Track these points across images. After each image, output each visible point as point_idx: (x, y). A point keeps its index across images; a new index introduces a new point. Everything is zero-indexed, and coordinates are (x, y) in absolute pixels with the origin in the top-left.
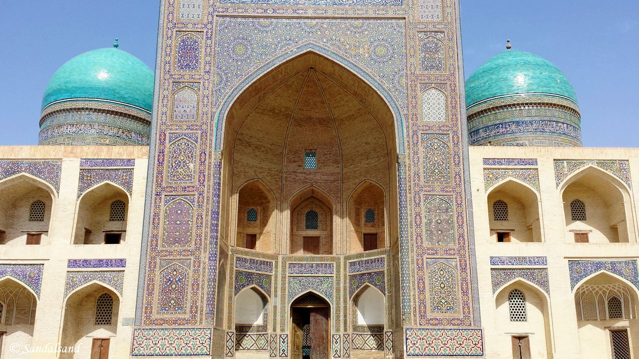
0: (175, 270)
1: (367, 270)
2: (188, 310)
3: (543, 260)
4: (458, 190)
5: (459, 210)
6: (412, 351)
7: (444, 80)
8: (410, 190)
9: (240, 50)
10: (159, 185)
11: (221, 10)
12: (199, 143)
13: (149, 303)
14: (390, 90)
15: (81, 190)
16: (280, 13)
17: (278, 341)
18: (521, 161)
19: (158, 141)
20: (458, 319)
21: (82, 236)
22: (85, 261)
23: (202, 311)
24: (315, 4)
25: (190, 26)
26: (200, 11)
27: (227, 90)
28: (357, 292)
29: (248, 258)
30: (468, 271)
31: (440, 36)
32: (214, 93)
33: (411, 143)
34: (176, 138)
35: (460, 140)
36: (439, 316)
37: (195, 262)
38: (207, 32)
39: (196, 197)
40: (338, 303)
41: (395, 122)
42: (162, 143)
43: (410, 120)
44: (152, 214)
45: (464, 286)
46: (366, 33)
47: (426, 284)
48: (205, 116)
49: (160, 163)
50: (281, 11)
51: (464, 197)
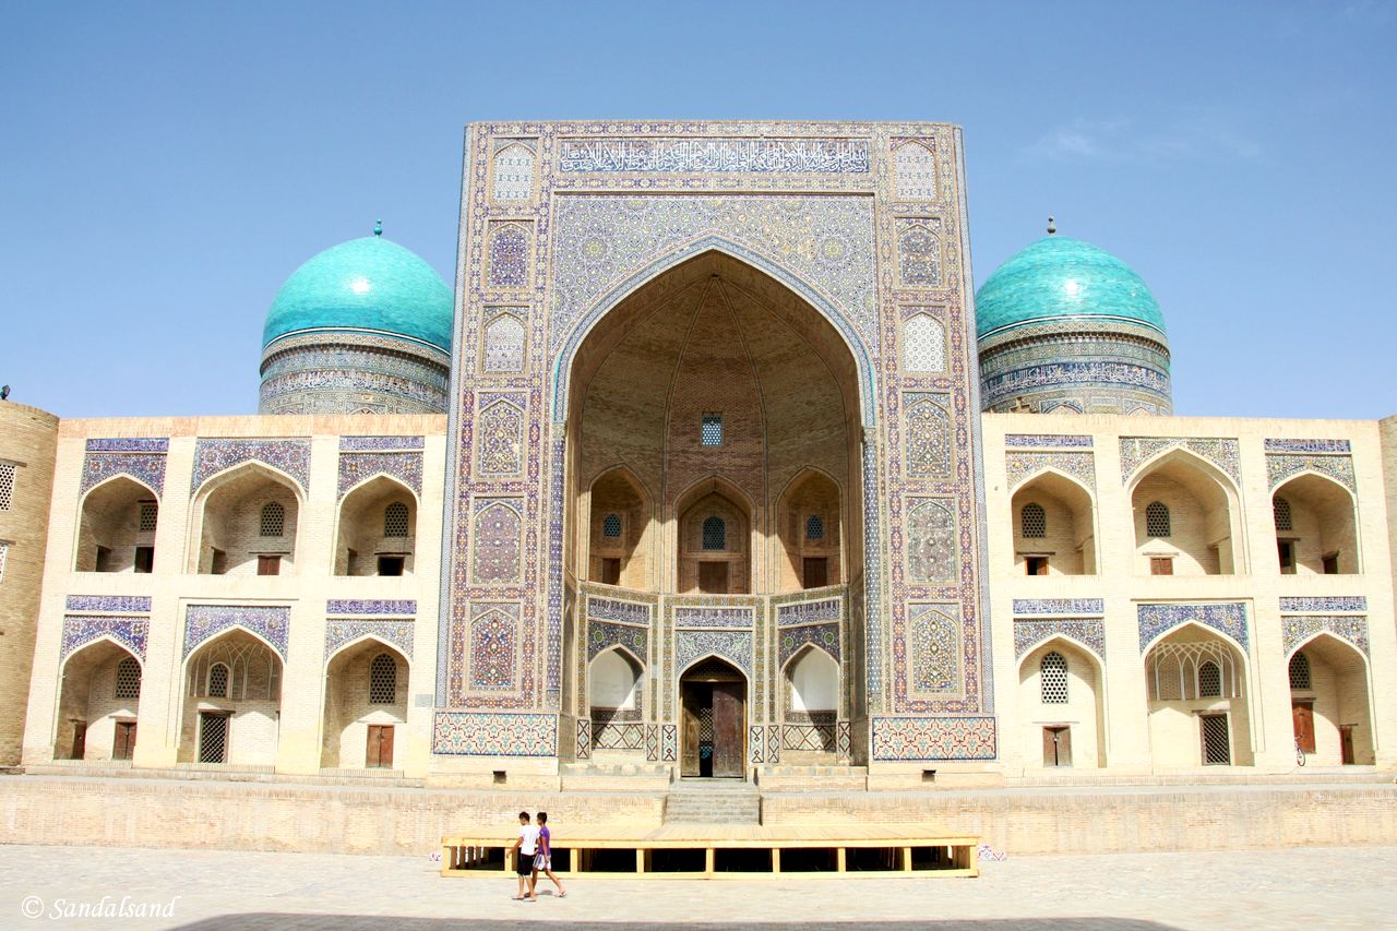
0: (495, 621)
1: (809, 619)
2: (518, 684)
3: (1098, 604)
4: (963, 488)
5: (965, 522)
6: (881, 753)
7: (941, 300)
8: (883, 488)
9: (594, 249)
10: (465, 480)
11: (562, 183)
12: (528, 409)
13: (457, 673)
14: (849, 316)
15: (342, 487)
16: (661, 186)
17: (660, 735)
18: (1069, 439)
19: (461, 405)
20: (958, 702)
21: (344, 562)
22: (353, 603)
23: (540, 686)
24: (720, 170)
25: (512, 211)
26: (527, 187)
27: (573, 319)
28: (791, 657)
29: (609, 599)
30: (977, 625)
31: (932, 225)
32: (552, 323)
33: (886, 409)
34: (491, 401)
35: (968, 403)
36: (928, 696)
37: (526, 608)
38: (540, 221)
39: (525, 500)
40: (760, 676)
41: (859, 372)
42: (468, 410)
43: (884, 369)
44: (456, 528)
45: (970, 649)
46: (808, 218)
47: (907, 646)
48: (537, 362)
49: (466, 445)
50: (663, 183)
51: (972, 502)
